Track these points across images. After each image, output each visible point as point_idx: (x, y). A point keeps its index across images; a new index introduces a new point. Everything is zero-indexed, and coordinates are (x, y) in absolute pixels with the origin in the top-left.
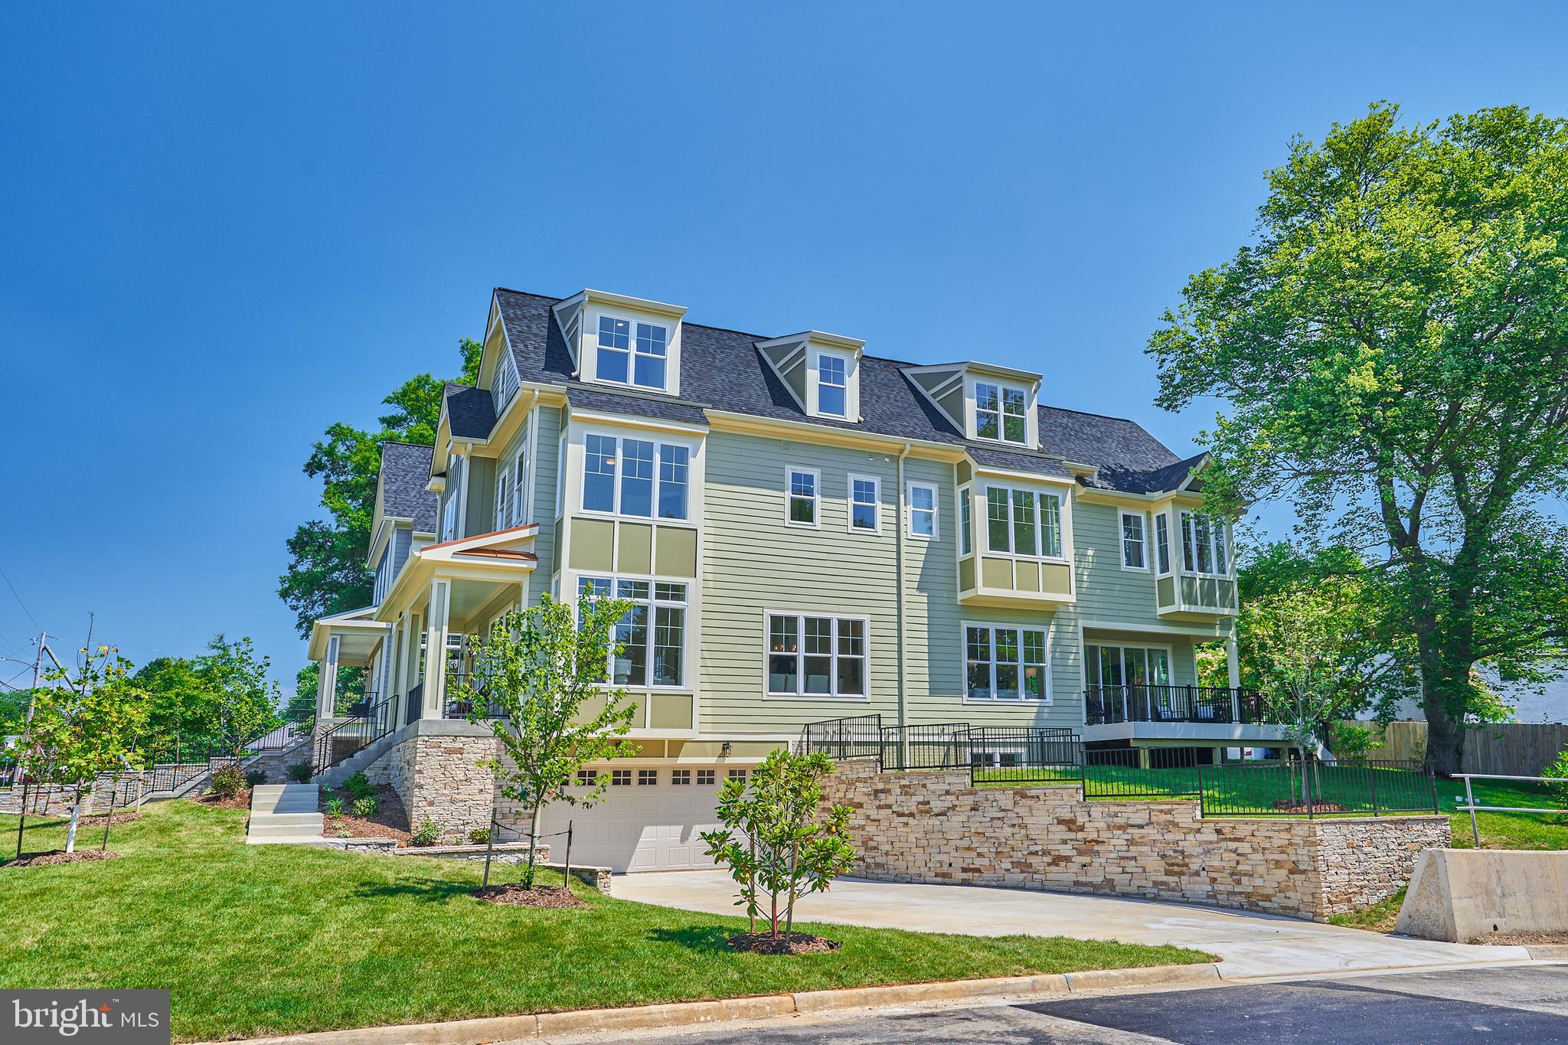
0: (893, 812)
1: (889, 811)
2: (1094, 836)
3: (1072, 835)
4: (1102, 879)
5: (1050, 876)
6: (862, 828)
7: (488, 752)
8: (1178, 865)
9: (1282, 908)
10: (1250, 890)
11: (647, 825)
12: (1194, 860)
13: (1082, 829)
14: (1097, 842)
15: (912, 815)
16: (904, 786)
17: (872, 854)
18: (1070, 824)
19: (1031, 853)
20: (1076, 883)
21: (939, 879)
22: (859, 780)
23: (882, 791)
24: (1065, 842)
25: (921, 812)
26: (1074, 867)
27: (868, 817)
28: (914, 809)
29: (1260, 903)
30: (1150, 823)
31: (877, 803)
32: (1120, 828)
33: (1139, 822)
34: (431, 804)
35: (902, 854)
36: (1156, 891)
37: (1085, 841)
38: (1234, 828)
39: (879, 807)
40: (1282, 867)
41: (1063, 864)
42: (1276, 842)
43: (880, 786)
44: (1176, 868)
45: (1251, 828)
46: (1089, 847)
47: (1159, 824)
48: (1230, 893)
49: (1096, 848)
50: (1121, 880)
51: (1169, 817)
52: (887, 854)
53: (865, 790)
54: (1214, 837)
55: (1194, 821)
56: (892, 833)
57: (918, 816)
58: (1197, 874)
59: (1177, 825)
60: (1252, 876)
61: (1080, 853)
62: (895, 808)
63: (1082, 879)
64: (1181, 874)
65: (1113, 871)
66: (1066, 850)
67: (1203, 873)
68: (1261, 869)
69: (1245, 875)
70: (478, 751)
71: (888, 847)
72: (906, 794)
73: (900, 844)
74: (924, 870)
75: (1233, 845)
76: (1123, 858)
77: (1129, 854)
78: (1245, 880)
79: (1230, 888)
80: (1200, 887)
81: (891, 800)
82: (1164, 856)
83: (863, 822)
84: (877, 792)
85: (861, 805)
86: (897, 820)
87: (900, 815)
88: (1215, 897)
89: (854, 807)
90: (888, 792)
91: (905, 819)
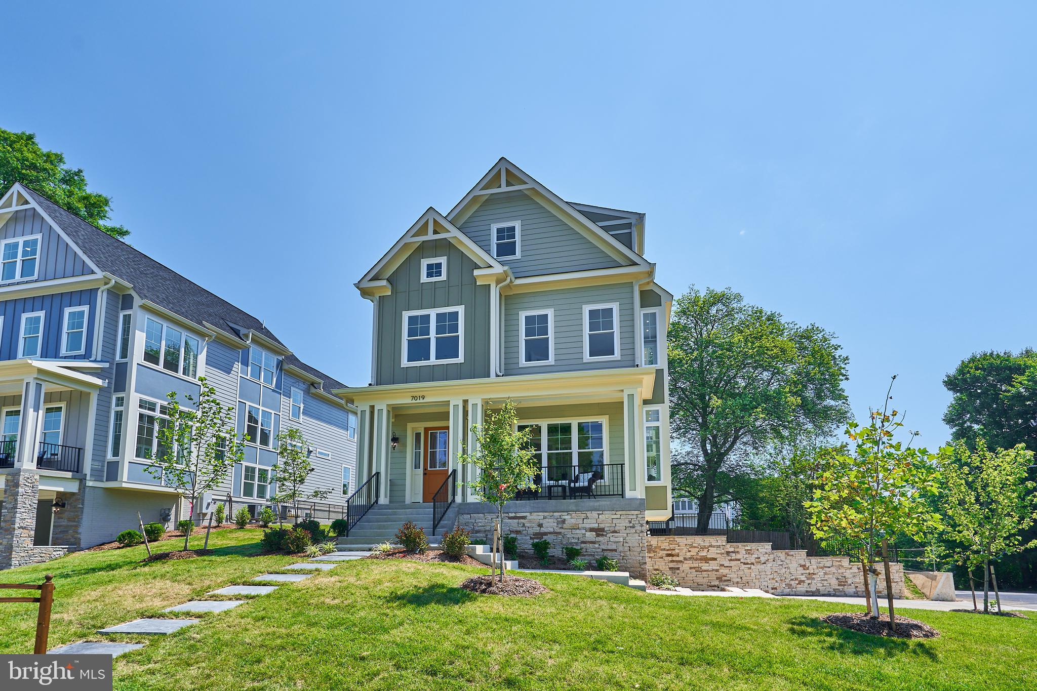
2: (812, 572)
3: (805, 572)
4: (816, 589)
5: (798, 589)
6: (717, 571)
12: (849, 580)
13: (808, 569)
14: (814, 574)
15: (753, 564)
16: (748, 550)
18: (803, 566)
19: (791, 580)
20: (807, 591)
22: (711, 546)
23: (733, 552)
24: (802, 574)
25: (757, 562)
27: (722, 565)
28: (753, 561)
30: (833, 566)
31: (729, 558)
32: (821, 568)
33: (828, 566)
35: (748, 583)
36: (835, 592)
37: (809, 574)
39: (731, 560)
43: (732, 550)
44: (842, 583)
47: (836, 566)
49: (813, 576)
50: (821, 589)
51: (840, 563)
53: (718, 552)
54: (857, 571)
55: (848, 565)
58: (850, 585)
59: (843, 566)
61: (808, 579)
62: (742, 561)
63: (809, 589)
64: (844, 585)
65: (820, 585)
66: (803, 578)
67: (852, 585)
71: (739, 580)
72: (749, 553)
73: (747, 578)
76: (823, 580)
77: (825, 579)
81: (738, 556)
82: (838, 579)
83: (718, 568)
84: (728, 553)
85: (715, 559)
86: (743, 566)
87: (745, 564)
88: (857, 593)
89: (706, 560)
90: (738, 552)
91: (749, 566)
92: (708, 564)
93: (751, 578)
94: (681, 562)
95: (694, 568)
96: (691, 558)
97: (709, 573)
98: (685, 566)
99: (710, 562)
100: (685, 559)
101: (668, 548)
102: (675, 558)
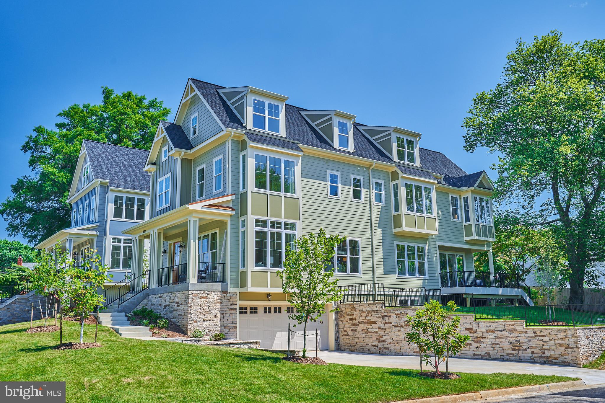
0: (393, 325)
1: (391, 325)
2: (481, 335)
3: (471, 335)
4: (485, 353)
5: (462, 352)
6: (377, 332)
7: (217, 298)
8: (517, 346)
9: (563, 362)
10: (549, 355)
11: (279, 331)
12: (524, 344)
13: (475, 332)
14: (482, 338)
15: (402, 326)
17: (382, 343)
18: (470, 330)
20: (474, 355)
21: (415, 354)
22: (373, 311)
23: (387, 316)
25: (406, 325)
26: (473, 348)
27: (379, 328)
28: (403, 324)
29: (553, 361)
30: (505, 330)
31: (384, 321)
32: (492, 331)
33: (500, 329)
34: (196, 322)
35: (398, 343)
36: (508, 357)
37: (477, 337)
38: (541, 331)
39: (385, 323)
40: (562, 346)
41: (468, 347)
42: (560, 337)
43: (386, 314)
44: (517, 348)
45: (548, 331)
46: (479, 340)
47: (509, 330)
48: (540, 357)
49: (482, 340)
50: (493, 353)
51: (513, 327)
52: (390, 343)
53: (377, 316)
54: (533, 335)
55: (524, 329)
56: (392, 334)
57: (405, 327)
58: (526, 350)
59: (517, 330)
60: (549, 350)
61: (475, 342)
62: (393, 324)
63: (476, 353)
64: (519, 350)
65: (490, 349)
67: (528, 350)
68: (554, 347)
69: (546, 350)
70: (214, 298)
71: (391, 341)
72: (399, 317)
73: (397, 339)
74: (408, 350)
75: (541, 338)
76: (493, 344)
77: (496, 342)
78: (546, 352)
79: (540, 355)
80: (527, 355)
81: (391, 320)
82: (511, 343)
83: (377, 330)
84: (383, 317)
85: (375, 322)
86: (394, 329)
87: (396, 326)
88: (533, 359)
89: (371, 323)
90: (390, 316)
91: (399, 328)
92: (371, 327)
93: (400, 339)
94: (356, 325)
95: (364, 330)
96: (362, 322)
97: (372, 334)
98: (359, 328)
99: (373, 325)
100: (359, 322)
101: (350, 313)
102: (354, 322)
